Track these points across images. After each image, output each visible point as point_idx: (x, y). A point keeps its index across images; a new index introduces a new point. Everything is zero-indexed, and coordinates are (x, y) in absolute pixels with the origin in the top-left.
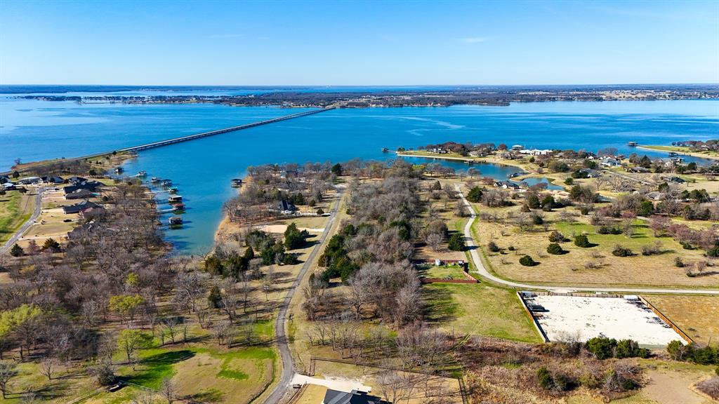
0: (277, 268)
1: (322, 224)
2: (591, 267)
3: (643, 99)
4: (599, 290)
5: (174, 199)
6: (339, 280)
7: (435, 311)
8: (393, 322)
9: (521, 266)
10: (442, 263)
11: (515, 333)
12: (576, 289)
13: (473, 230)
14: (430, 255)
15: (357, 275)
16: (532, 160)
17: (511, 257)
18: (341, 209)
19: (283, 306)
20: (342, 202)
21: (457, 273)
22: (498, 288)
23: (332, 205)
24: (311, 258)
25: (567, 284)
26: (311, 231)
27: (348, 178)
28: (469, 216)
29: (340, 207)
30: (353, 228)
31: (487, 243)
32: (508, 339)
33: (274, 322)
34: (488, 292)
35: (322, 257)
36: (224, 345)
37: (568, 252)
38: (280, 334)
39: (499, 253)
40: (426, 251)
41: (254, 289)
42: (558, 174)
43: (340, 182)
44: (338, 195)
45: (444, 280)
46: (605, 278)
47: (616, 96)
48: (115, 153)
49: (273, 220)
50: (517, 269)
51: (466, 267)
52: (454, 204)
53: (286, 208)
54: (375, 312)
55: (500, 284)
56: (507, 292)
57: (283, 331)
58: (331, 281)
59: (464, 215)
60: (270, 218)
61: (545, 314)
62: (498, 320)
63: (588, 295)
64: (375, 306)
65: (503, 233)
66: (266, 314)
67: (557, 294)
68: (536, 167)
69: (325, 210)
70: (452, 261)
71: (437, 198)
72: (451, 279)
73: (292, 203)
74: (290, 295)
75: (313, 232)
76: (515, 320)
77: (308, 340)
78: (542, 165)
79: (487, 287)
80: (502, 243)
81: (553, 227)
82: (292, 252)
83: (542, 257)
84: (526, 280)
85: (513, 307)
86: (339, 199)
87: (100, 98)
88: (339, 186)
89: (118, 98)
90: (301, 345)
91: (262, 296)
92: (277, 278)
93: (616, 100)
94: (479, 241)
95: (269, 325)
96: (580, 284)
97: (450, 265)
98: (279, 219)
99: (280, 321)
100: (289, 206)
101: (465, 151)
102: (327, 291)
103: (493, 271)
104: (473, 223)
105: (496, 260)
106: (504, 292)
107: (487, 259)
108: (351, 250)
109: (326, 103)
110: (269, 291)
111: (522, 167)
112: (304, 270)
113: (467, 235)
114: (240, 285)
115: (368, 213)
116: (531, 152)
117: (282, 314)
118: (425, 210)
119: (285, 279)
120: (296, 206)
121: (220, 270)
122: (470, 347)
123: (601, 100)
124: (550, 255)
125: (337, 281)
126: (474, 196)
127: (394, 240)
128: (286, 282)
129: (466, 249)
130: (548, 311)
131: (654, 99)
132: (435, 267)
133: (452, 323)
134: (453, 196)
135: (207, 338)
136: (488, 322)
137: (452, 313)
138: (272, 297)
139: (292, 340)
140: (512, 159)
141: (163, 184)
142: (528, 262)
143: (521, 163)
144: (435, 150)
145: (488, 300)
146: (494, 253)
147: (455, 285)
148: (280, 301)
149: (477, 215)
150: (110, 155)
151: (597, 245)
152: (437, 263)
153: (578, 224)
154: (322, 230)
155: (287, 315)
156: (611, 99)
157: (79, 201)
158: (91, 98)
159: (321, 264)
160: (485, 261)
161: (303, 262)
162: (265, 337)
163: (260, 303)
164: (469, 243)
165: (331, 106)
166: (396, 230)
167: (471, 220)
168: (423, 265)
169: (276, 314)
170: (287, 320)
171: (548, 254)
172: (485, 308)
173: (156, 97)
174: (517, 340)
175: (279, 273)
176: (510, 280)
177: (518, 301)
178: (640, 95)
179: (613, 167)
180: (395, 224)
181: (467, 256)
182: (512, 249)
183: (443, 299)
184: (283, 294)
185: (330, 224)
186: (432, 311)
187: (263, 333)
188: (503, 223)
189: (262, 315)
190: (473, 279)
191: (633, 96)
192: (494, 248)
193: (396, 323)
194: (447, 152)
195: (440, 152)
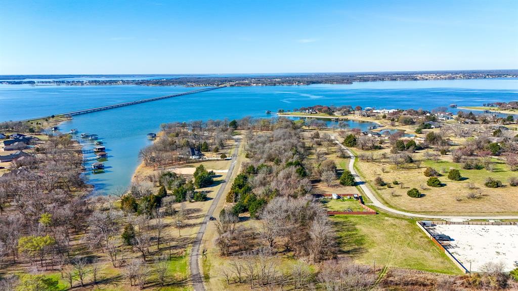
0: (188, 205)
1: (226, 166)
2: (473, 197)
3: (446, 79)
4: (492, 219)
5: (99, 149)
6: (247, 215)
7: (345, 243)
8: (308, 254)
9: (410, 198)
10: (339, 197)
12: (470, 218)
13: (357, 168)
14: (326, 190)
15: (266, 209)
16: (384, 117)
17: (397, 189)
18: (241, 154)
19: (196, 242)
20: (240, 149)
21: (355, 205)
22: (397, 218)
23: (233, 151)
24: (219, 195)
25: (459, 214)
27: (243, 132)
28: (350, 157)
29: (239, 152)
30: (254, 168)
31: (373, 179)
33: (188, 258)
34: (389, 222)
35: (230, 193)
36: (136, 285)
37: (445, 185)
38: (195, 272)
39: (386, 187)
40: (322, 187)
41: (167, 226)
42: (408, 126)
43: (237, 135)
44: (236, 143)
45: (344, 212)
46: (490, 207)
47: (426, 78)
48: (53, 117)
49: (183, 164)
50: (405, 200)
51: (360, 198)
52: (334, 149)
53: (193, 154)
54: (286, 246)
55: (397, 214)
56: (406, 222)
57: (198, 269)
58: (240, 215)
59: (344, 156)
60: (180, 162)
61: (451, 243)
62: (409, 250)
63: (483, 223)
64: (286, 239)
65: (383, 170)
66: (179, 250)
67: (454, 223)
68: (389, 122)
69: (227, 155)
70: (348, 195)
71: (319, 144)
72: (350, 212)
73: (199, 150)
74: (202, 230)
75: (218, 173)
76: (425, 250)
77: (225, 278)
78: (393, 120)
79: (386, 218)
80: (387, 178)
81: (423, 164)
82: (201, 190)
83: (425, 189)
84: (420, 210)
85: (418, 236)
86: (237, 147)
87: (49, 82)
88: (237, 137)
89: (63, 82)
90: (217, 284)
91: (175, 233)
92: (188, 214)
93: (427, 80)
94: (365, 178)
95: (183, 262)
96: (470, 213)
97: (346, 199)
98: (188, 163)
99: (194, 258)
100: (196, 152)
101: (330, 111)
102: (238, 225)
103: (387, 203)
104: (354, 163)
105: (386, 193)
106: (404, 222)
107: (377, 193)
108: (255, 187)
109: (220, 83)
110: (182, 227)
111: (377, 122)
112: (214, 207)
113: (353, 173)
114: (154, 222)
115: (265, 156)
116: (381, 111)
117: (196, 250)
118: (312, 154)
119: (196, 215)
120: (203, 153)
121: (135, 208)
122: (392, 281)
123: (416, 79)
124: (431, 187)
125: (246, 216)
126: (349, 142)
127: (293, 177)
128: (197, 217)
129: (356, 184)
130: (453, 240)
131: (454, 78)
132: (332, 201)
134: (332, 143)
135: (118, 278)
136: (400, 253)
137: (362, 244)
138: (186, 233)
139: (207, 277)
140: (368, 116)
141: (90, 138)
142: (415, 194)
143: (375, 119)
144: (307, 111)
145: (392, 230)
146: (382, 187)
147: (357, 217)
148: (192, 236)
149: (356, 157)
150: (49, 118)
151: (467, 179)
152: (335, 197)
153: (442, 162)
154: (226, 171)
155: (201, 251)
156: (423, 79)
157: (13, 152)
158: (43, 82)
159: (229, 200)
160: (376, 194)
161: (212, 199)
162: (179, 275)
163: (173, 240)
164: (357, 180)
165: (223, 86)
166: (294, 168)
167: (352, 161)
168: (322, 199)
169: (189, 250)
170: (201, 256)
171: (429, 187)
172: (392, 238)
173: (92, 81)
174: (437, 272)
175: (190, 210)
176: (404, 211)
177: (420, 230)
178: (442, 77)
179: (448, 121)
180: (291, 164)
181: (359, 190)
182: (396, 183)
183: (348, 231)
184: (195, 230)
185: (233, 166)
186: (342, 243)
187: (177, 271)
188: (380, 162)
189: (175, 251)
190: (371, 210)
191: (439, 77)
192: (381, 183)
193: (312, 256)
194: (316, 113)
195: (311, 113)
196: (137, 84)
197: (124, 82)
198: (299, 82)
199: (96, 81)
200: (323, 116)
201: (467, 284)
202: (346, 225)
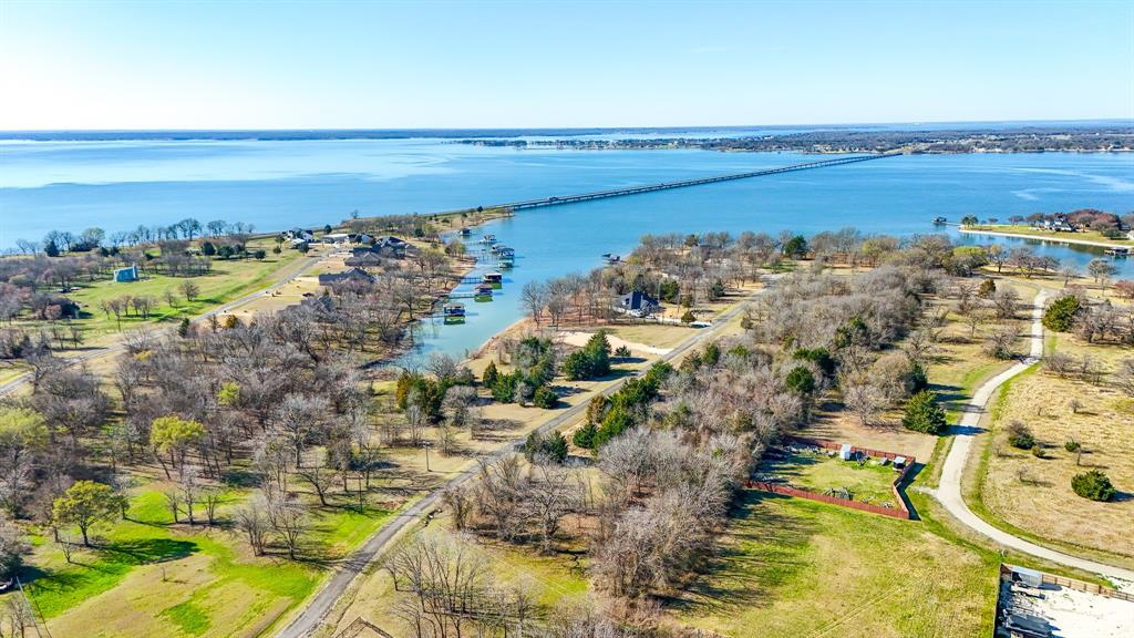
5: (489, 277)
10: (856, 455)
14: (842, 433)
17: (1060, 468)
21: (876, 484)
27: (806, 264)
28: (1021, 358)
34: (921, 548)
40: (841, 424)
45: (826, 495)
51: (910, 473)
55: (972, 532)
65: (1077, 406)
70: (888, 454)
72: (847, 497)
79: (927, 535)
82: (570, 384)
94: (996, 418)
97: (872, 463)
104: (1016, 376)
105: (1010, 469)
106: (967, 558)
107: (983, 464)
110: (451, 453)
113: (978, 399)
119: (504, 434)
120: (661, 305)
128: (499, 440)
129: (948, 431)
134: (1013, 314)
137: (777, 584)
138: (446, 466)
141: (500, 255)
145: (904, 570)
147: (845, 514)
149: (1043, 359)
154: (667, 351)
160: (977, 467)
161: (569, 407)
163: (410, 475)
164: (967, 419)
165: (894, 152)
175: (504, 422)
176: (1009, 529)
181: (938, 448)
182: (1072, 449)
194: (1074, 230)
195: (1058, 230)
196: (703, 147)
197: (682, 143)
198: (1119, 144)
200: (1089, 239)
202: (791, 529)
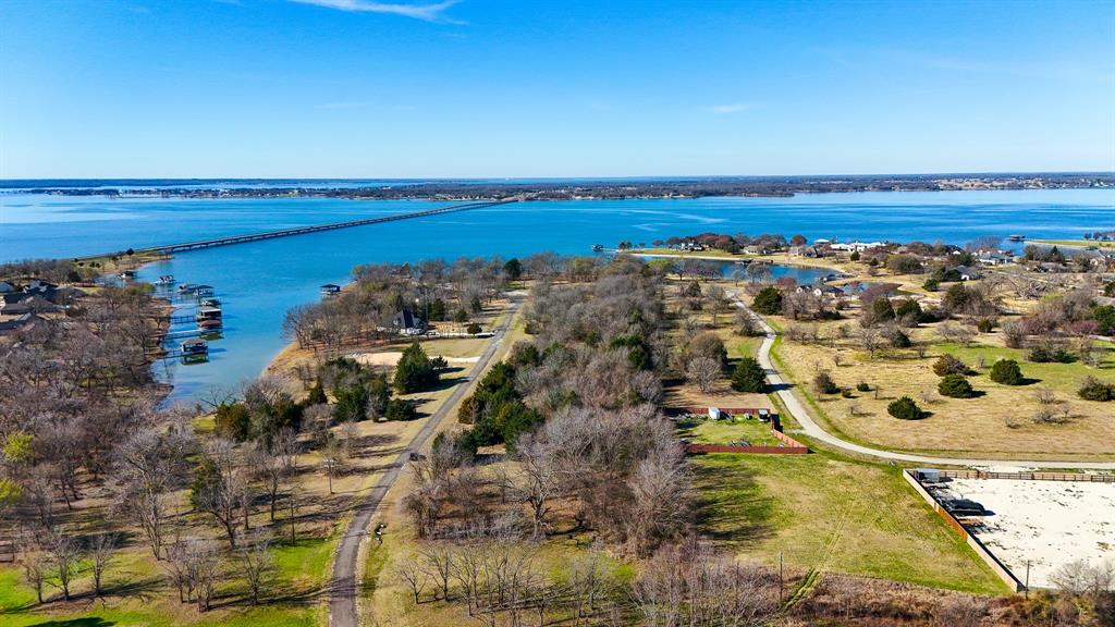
0: (369, 428)
1: (476, 350)
2: (1047, 420)
4: (1091, 467)
5: (206, 314)
6: (500, 449)
7: (723, 514)
8: (624, 540)
9: (896, 420)
10: (723, 415)
11: (931, 567)
12: (1036, 466)
13: (776, 357)
14: (695, 400)
16: (855, 257)
17: (865, 402)
18: (516, 326)
19: (364, 506)
20: (516, 317)
21: (758, 433)
22: (857, 463)
23: (499, 321)
24: (445, 408)
25: (1010, 456)
26: (452, 361)
27: (530, 284)
28: (764, 334)
29: (513, 323)
30: (538, 353)
31: (810, 379)
32: (918, 583)
33: (336, 542)
34: (837, 472)
35: (468, 403)
37: (983, 393)
38: (343, 574)
39: (839, 396)
40: (686, 395)
42: (906, 276)
43: (516, 289)
44: (511, 305)
45: (732, 448)
46: (1087, 441)
47: (960, 185)
48: (130, 252)
49: (382, 345)
50: (882, 423)
51: (776, 421)
52: (728, 318)
53: (409, 325)
54: (579, 518)
55: (859, 454)
56: (879, 472)
57: (352, 566)
58: (482, 451)
59: (751, 332)
60: (378, 342)
61: (986, 520)
62: (879, 534)
63: (1069, 476)
64: (579, 503)
65: (837, 360)
66: (323, 524)
67: (997, 476)
68: (866, 268)
69: (483, 328)
70: (745, 411)
71: (697, 308)
72: (746, 447)
73: (425, 315)
74: (387, 482)
75: (456, 363)
76: (919, 535)
78: (875, 263)
79: (831, 462)
80: (842, 378)
81: (932, 351)
82: (408, 397)
83: (932, 402)
84: (914, 446)
85: (904, 504)
86: (512, 311)
87: (149, 192)
88: (516, 293)
89: (177, 191)
90: (388, 602)
91: (322, 485)
92: (365, 447)
94: (791, 376)
95: (321, 550)
96: (1039, 455)
97: (739, 419)
98: (390, 341)
99: (351, 541)
100: (416, 321)
101: (734, 246)
102: (469, 471)
103: (837, 430)
104: (772, 347)
105: (837, 408)
106: (873, 472)
107: (816, 408)
108: (528, 392)
109: (504, 195)
110: (339, 474)
111: (838, 268)
113: (765, 364)
115: (568, 328)
116: (849, 247)
117: (361, 523)
118: (676, 327)
119: (383, 448)
120: (431, 323)
121: (244, 431)
122: (824, 605)
123: (937, 189)
124: (947, 398)
125: (498, 452)
126: (767, 303)
127: (619, 370)
128: (382, 454)
129: (770, 389)
130: (990, 513)
131: (1021, 187)
132: (708, 424)
133: (769, 543)
134: (726, 306)
136: (856, 541)
137: (763, 518)
138: (345, 486)
139: (370, 587)
140: (819, 256)
141: (196, 294)
142: (906, 410)
143: (835, 263)
144: (683, 245)
145: (841, 489)
146: (829, 397)
147: (759, 458)
148: (361, 494)
149: (779, 334)
150: (121, 255)
151: (1038, 380)
152: (713, 414)
154: (475, 359)
156: (954, 188)
158: (135, 192)
159: (464, 417)
160: (813, 410)
161: (428, 415)
162: (304, 580)
163: (314, 500)
164: (773, 380)
165: (510, 199)
166: (625, 352)
167: (768, 343)
168: (682, 418)
169: (345, 523)
170: (369, 539)
171: (942, 398)
172: (838, 507)
173: (238, 189)
175: (372, 437)
176: (878, 447)
177: (911, 491)
178: (995, 183)
179: (1001, 266)
180: (620, 343)
181: (774, 402)
182: (864, 388)
183: (735, 487)
184: (372, 480)
185: (492, 349)
186: (716, 514)
187: (301, 569)
188: (832, 345)
190: (797, 444)
191: (986, 185)
192: (828, 387)
193: (632, 543)
194: (703, 249)
195: (692, 250)
196: (328, 196)
198: (677, 193)
199: (245, 190)
200: (718, 255)
201: (1017, 617)
202: (732, 475)
